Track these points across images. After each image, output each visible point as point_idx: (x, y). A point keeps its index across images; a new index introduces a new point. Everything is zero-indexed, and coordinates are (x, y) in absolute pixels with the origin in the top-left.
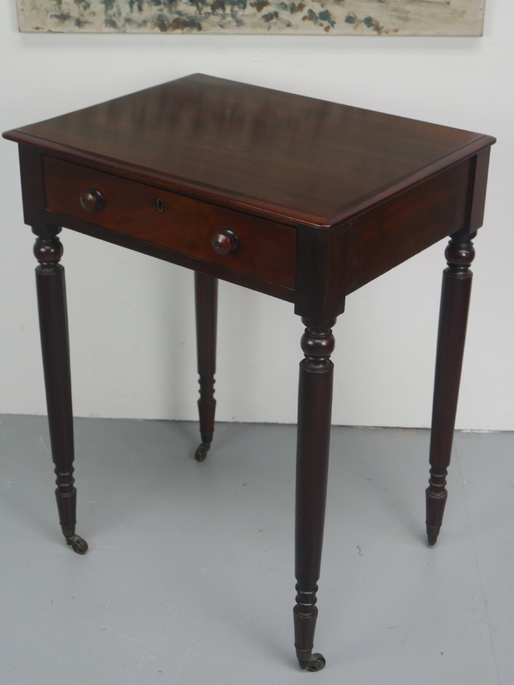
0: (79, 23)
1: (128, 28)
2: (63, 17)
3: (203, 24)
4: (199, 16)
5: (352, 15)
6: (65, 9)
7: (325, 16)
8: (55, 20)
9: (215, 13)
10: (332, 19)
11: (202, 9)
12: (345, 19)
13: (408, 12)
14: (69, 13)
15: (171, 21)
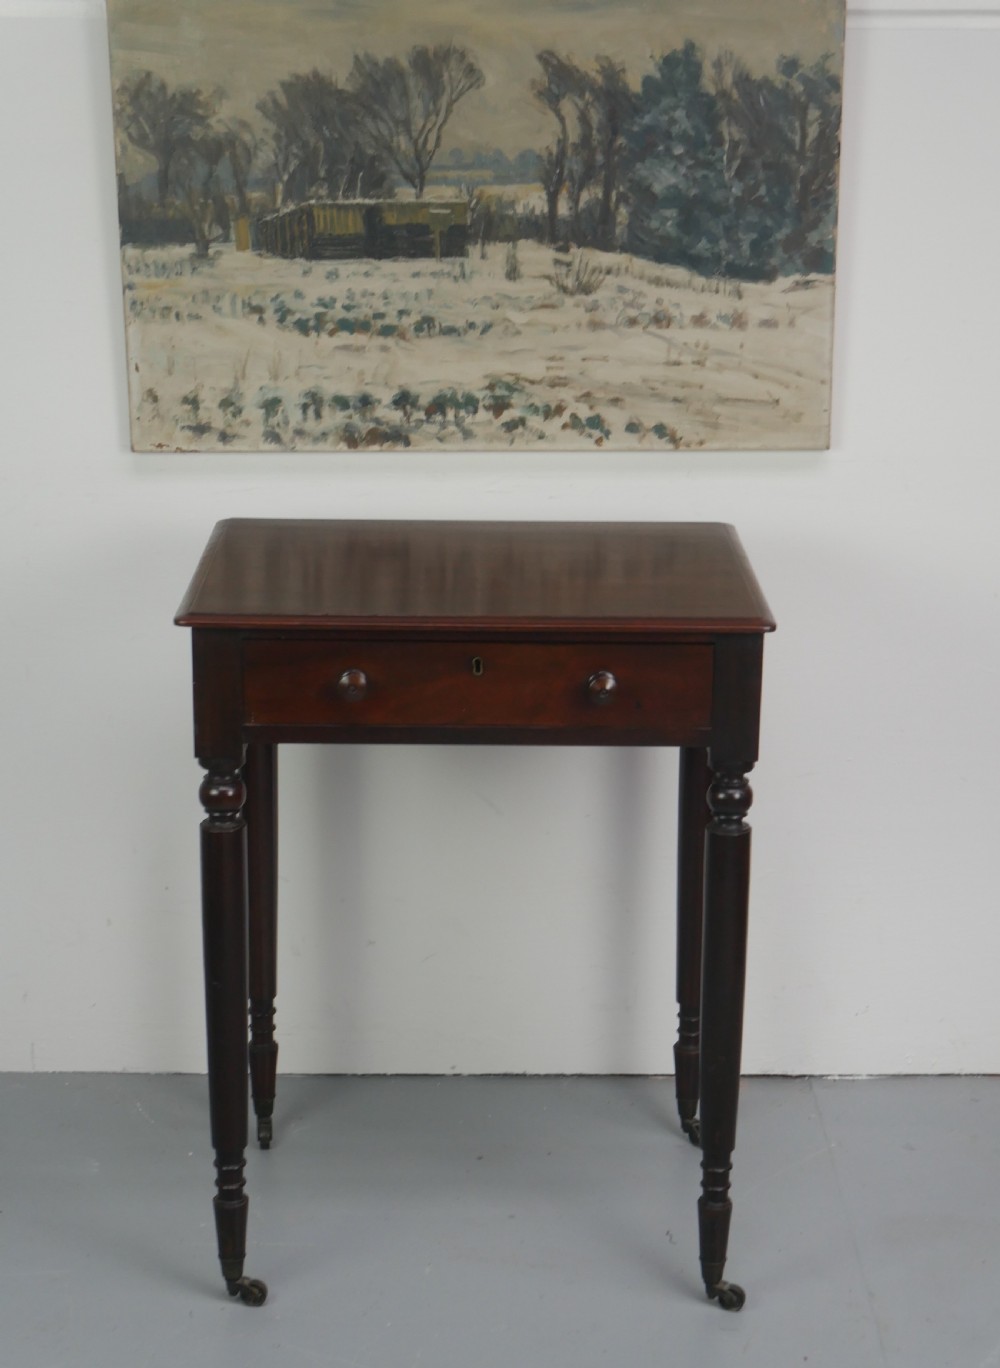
0: (224, 437)
1: (299, 444)
2: (201, 429)
3: (413, 437)
4: (406, 425)
5: (635, 421)
6: (204, 416)
7: (596, 422)
8: (189, 433)
9: (431, 420)
10: (606, 427)
11: (411, 414)
12: (625, 427)
13: (718, 416)
14: (210, 423)
15: (364, 432)
